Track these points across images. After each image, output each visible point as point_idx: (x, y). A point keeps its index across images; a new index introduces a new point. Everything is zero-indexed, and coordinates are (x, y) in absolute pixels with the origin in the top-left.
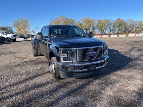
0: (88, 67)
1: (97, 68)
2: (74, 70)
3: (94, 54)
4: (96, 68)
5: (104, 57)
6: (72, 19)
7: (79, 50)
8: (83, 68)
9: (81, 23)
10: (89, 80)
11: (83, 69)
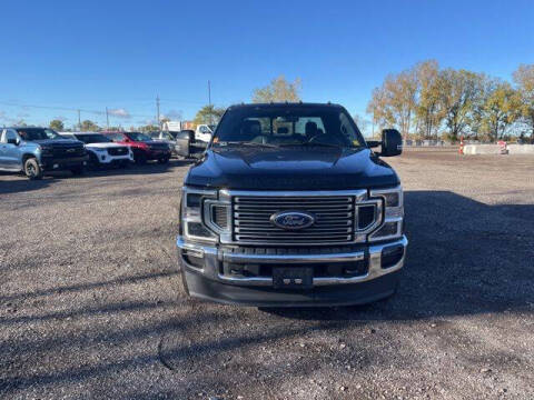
0: (274, 271)
1: (317, 280)
2: (222, 273)
3: (307, 220)
4: (315, 279)
5: (370, 239)
6: (468, 74)
7: (243, 200)
8: (256, 272)
9: (514, 86)
10: (297, 324)
11: (255, 276)
